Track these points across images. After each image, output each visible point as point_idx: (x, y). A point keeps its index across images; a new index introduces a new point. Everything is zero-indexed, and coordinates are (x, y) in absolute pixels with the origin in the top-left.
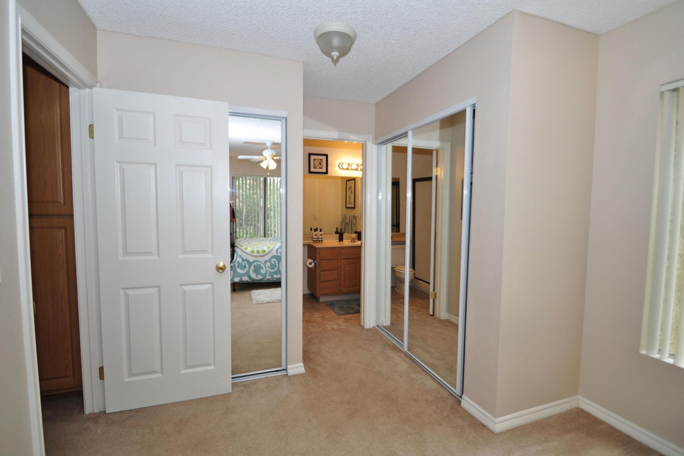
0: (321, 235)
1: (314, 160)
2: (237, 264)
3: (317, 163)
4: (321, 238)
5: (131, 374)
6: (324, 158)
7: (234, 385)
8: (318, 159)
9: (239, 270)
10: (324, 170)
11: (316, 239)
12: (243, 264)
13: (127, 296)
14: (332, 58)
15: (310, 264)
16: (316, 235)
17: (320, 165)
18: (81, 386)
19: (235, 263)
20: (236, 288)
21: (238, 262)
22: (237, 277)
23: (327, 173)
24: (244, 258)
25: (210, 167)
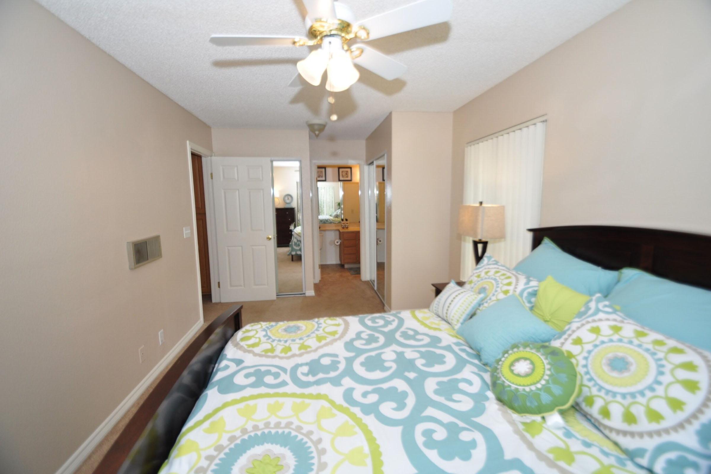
0: (347, 223)
1: (342, 172)
2: (293, 243)
3: (344, 174)
4: (347, 226)
5: (231, 286)
6: (349, 170)
7: (277, 298)
8: (345, 171)
9: (295, 247)
10: (349, 178)
11: (343, 226)
12: (298, 244)
13: (229, 250)
14: (315, 134)
15: (338, 242)
16: (344, 223)
17: (346, 175)
18: (210, 291)
19: (292, 243)
20: (294, 258)
21: (294, 242)
22: (293, 252)
23: (351, 180)
24: (298, 240)
25: (263, 190)
